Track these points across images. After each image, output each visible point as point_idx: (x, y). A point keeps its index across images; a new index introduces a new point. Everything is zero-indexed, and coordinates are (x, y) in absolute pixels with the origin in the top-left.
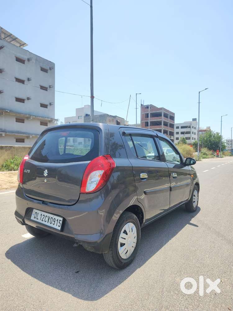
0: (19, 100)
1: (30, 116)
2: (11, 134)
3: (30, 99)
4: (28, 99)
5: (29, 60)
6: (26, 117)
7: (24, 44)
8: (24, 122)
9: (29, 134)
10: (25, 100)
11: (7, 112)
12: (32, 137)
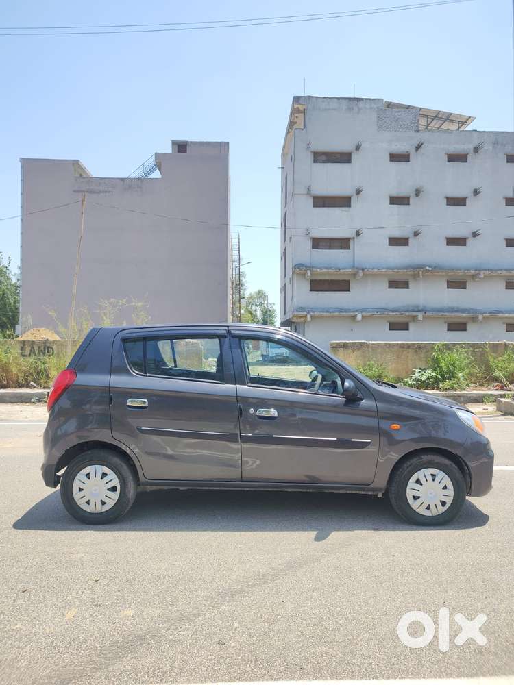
0: (453, 241)
1: (477, 272)
2: (435, 314)
3: (478, 235)
4: (475, 235)
5: (476, 150)
6: (470, 276)
7: (467, 120)
8: (465, 288)
9: (476, 311)
10: (468, 238)
11: (427, 271)
12: (484, 318)
